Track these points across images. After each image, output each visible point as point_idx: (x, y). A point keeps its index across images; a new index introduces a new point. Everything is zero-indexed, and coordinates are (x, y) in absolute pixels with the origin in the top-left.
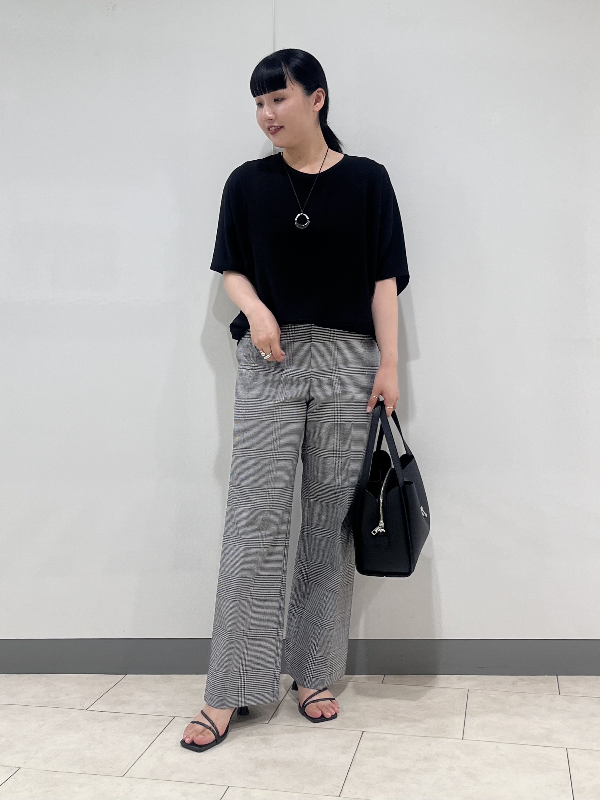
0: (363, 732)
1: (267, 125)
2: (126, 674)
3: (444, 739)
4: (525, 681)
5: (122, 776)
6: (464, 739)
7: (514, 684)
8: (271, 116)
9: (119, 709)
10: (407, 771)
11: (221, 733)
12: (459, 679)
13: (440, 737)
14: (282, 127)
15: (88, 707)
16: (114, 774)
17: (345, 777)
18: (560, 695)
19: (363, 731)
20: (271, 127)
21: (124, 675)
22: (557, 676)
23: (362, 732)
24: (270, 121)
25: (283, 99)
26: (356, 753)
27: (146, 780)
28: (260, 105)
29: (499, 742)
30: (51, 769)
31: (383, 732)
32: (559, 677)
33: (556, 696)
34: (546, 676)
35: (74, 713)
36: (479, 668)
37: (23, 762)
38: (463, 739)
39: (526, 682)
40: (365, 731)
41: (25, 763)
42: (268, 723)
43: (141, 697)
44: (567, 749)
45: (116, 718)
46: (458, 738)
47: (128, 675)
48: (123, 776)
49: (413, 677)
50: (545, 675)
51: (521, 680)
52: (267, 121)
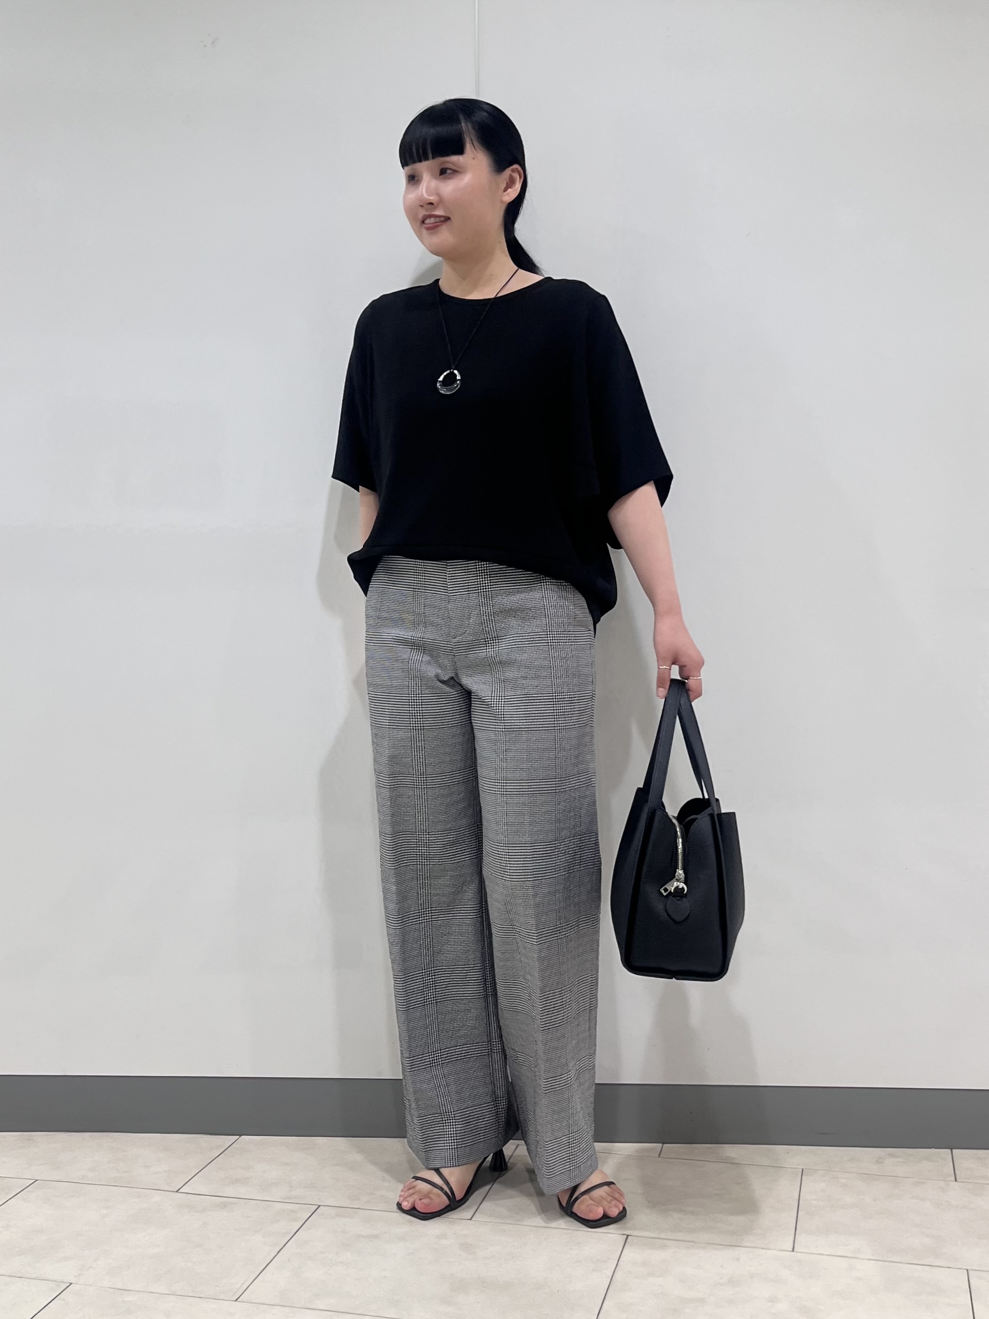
0: (628, 1236)
1: (422, 213)
2: (240, 1135)
3: (763, 1250)
4: (896, 1157)
5: (235, 1299)
6: (795, 1250)
7: (879, 1161)
8: (432, 198)
9: (230, 1191)
10: (702, 1301)
11: (459, 1195)
12: (788, 1153)
13: (755, 1247)
14: (447, 219)
15: (180, 1187)
16: (222, 1297)
17: (599, 1309)
18: (956, 1180)
19: (628, 1234)
20: (430, 216)
21: (238, 1137)
22: (951, 1149)
23: (626, 1236)
24: (429, 206)
25: (455, 172)
26: (616, 1271)
27: (273, 1307)
28: (413, 179)
29: (854, 1258)
30: (119, 1286)
31: (661, 1237)
32: (954, 1151)
33: (951, 1183)
34: (933, 1149)
35: (157, 1197)
36: (822, 1134)
37: (76, 1274)
38: (793, 1251)
39: (899, 1160)
40: (630, 1235)
41: (79, 1275)
42: (471, 1219)
43: (264, 1172)
44: (967, 1270)
45: (224, 1206)
46: (784, 1248)
47: (243, 1136)
48: (237, 1299)
49: (710, 1148)
50: (931, 1148)
51: (891, 1155)
52: (422, 206)
